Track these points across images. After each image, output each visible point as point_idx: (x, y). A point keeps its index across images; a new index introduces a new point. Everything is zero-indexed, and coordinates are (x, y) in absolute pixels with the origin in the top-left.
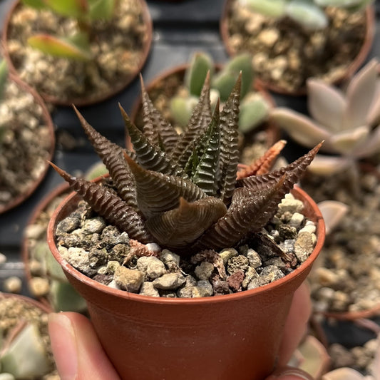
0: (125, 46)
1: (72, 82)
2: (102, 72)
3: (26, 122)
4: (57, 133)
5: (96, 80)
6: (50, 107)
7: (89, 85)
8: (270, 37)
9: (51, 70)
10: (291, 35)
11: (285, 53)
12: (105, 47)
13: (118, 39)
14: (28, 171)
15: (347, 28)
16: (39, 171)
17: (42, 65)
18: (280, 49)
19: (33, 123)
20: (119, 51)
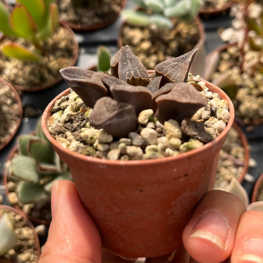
0: (63, 56)
1: (32, 78)
2: (50, 71)
3: (5, 101)
4: (24, 108)
5: (47, 75)
6: (20, 93)
7: (42, 79)
8: (146, 45)
9: (20, 73)
10: (158, 43)
11: (156, 53)
12: (51, 58)
13: (59, 53)
14: (6, 129)
15: (190, 38)
16: (13, 129)
17: (15, 71)
18: (153, 51)
19: (9, 102)
20: (59, 60)
